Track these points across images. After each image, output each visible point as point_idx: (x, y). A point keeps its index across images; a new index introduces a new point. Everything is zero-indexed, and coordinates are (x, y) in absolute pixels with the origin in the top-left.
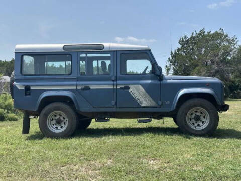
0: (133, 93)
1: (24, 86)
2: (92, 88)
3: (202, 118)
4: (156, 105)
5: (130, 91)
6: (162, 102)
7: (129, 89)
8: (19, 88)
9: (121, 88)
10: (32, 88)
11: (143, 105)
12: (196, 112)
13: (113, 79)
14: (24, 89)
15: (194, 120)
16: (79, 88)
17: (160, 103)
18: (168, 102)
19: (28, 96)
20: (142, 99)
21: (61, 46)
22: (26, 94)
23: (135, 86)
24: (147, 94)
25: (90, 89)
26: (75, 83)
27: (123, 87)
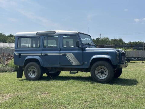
0: (68, 58)
1: (18, 53)
2: (49, 54)
3: (105, 72)
4: (80, 64)
5: (66, 56)
6: (83, 63)
7: (66, 55)
8: (16, 55)
9: (62, 55)
10: (22, 55)
11: (73, 64)
12: (101, 68)
13: (59, 50)
14: (18, 55)
15: (100, 73)
16: (43, 55)
17: (82, 63)
18: (86, 63)
19: (21, 59)
20: (73, 61)
21: (36, 32)
22: (19, 58)
23: (69, 53)
24: (75, 58)
25: (47, 55)
26: (41, 52)
27: (63, 54)
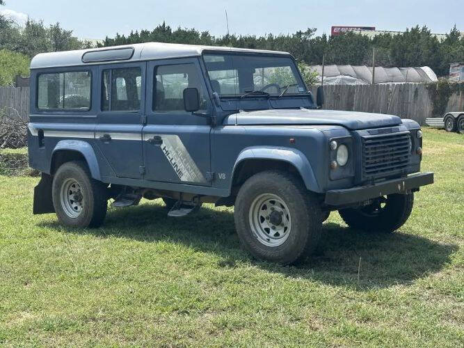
1: (37, 129)
2: (114, 137)
3: (284, 219)
4: (204, 180)
5: (162, 147)
6: (214, 175)
7: (162, 142)
8: (33, 134)
9: (150, 141)
10: (46, 135)
11: (183, 179)
12: (273, 203)
13: (143, 120)
15: (269, 222)
17: (210, 177)
18: (223, 176)
19: (44, 148)
20: (181, 166)
22: (41, 145)
23: (170, 137)
24: (188, 154)
25: (110, 139)
